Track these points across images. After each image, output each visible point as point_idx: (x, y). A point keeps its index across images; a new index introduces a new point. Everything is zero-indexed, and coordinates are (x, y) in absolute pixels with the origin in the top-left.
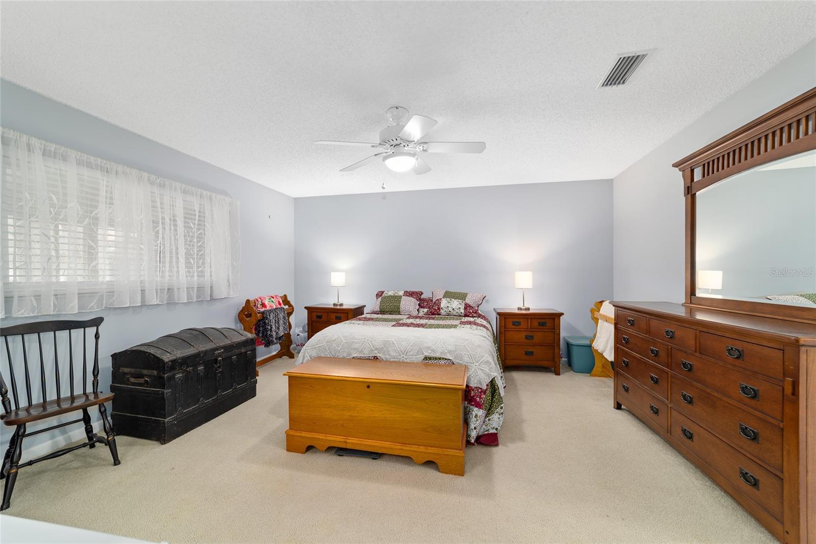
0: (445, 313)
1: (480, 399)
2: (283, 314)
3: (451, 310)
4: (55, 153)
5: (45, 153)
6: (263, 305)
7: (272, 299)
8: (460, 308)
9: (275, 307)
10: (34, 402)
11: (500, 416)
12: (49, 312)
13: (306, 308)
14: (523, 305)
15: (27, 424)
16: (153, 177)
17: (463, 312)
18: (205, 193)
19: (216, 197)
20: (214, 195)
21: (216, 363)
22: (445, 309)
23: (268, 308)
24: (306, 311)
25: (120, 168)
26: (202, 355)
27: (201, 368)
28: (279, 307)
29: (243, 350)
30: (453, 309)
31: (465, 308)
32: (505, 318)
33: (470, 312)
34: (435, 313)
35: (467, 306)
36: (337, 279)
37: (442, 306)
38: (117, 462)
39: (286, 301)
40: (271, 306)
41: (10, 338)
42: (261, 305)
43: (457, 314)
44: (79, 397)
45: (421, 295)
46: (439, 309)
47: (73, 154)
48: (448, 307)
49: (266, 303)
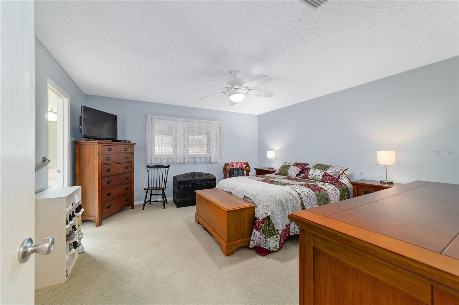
0: (311, 178)
1: (258, 225)
2: (242, 171)
3: (314, 176)
4: (162, 119)
5: (160, 119)
6: (233, 166)
7: (238, 164)
8: (319, 176)
9: (239, 167)
10: (152, 187)
11: (275, 242)
12: (158, 163)
13: (255, 169)
14: (385, 180)
15: (153, 190)
16: (188, 120)
17: (321, 179)
18: (208, 121)
19: (213, 122)
20: (212, 121)
21: (196, 185)
22: (311, 176)
23: (234, 167)
24: (255, 171)
25: (178, 119)
26: (190, 181)
27: (190, 186)
28: (241, 167)
29: (209, 182)
30: (315, 176)
31: (323, 176)
32: (357, 187)
33: (326, 179)
34: (306, 177)
35: (326, 175)
36: (271, 155)
37: (309, 173)
38: (164, 208)
39: (247, 165)
40: (236, 167)
41: (152, 169)
42: (232, 166)
43: (317, 179)
44: (161, 187)
45: (305, 166)
46: (308, 175)
47: (166, 118)
48: (312, 174)
49: (234, 165)
